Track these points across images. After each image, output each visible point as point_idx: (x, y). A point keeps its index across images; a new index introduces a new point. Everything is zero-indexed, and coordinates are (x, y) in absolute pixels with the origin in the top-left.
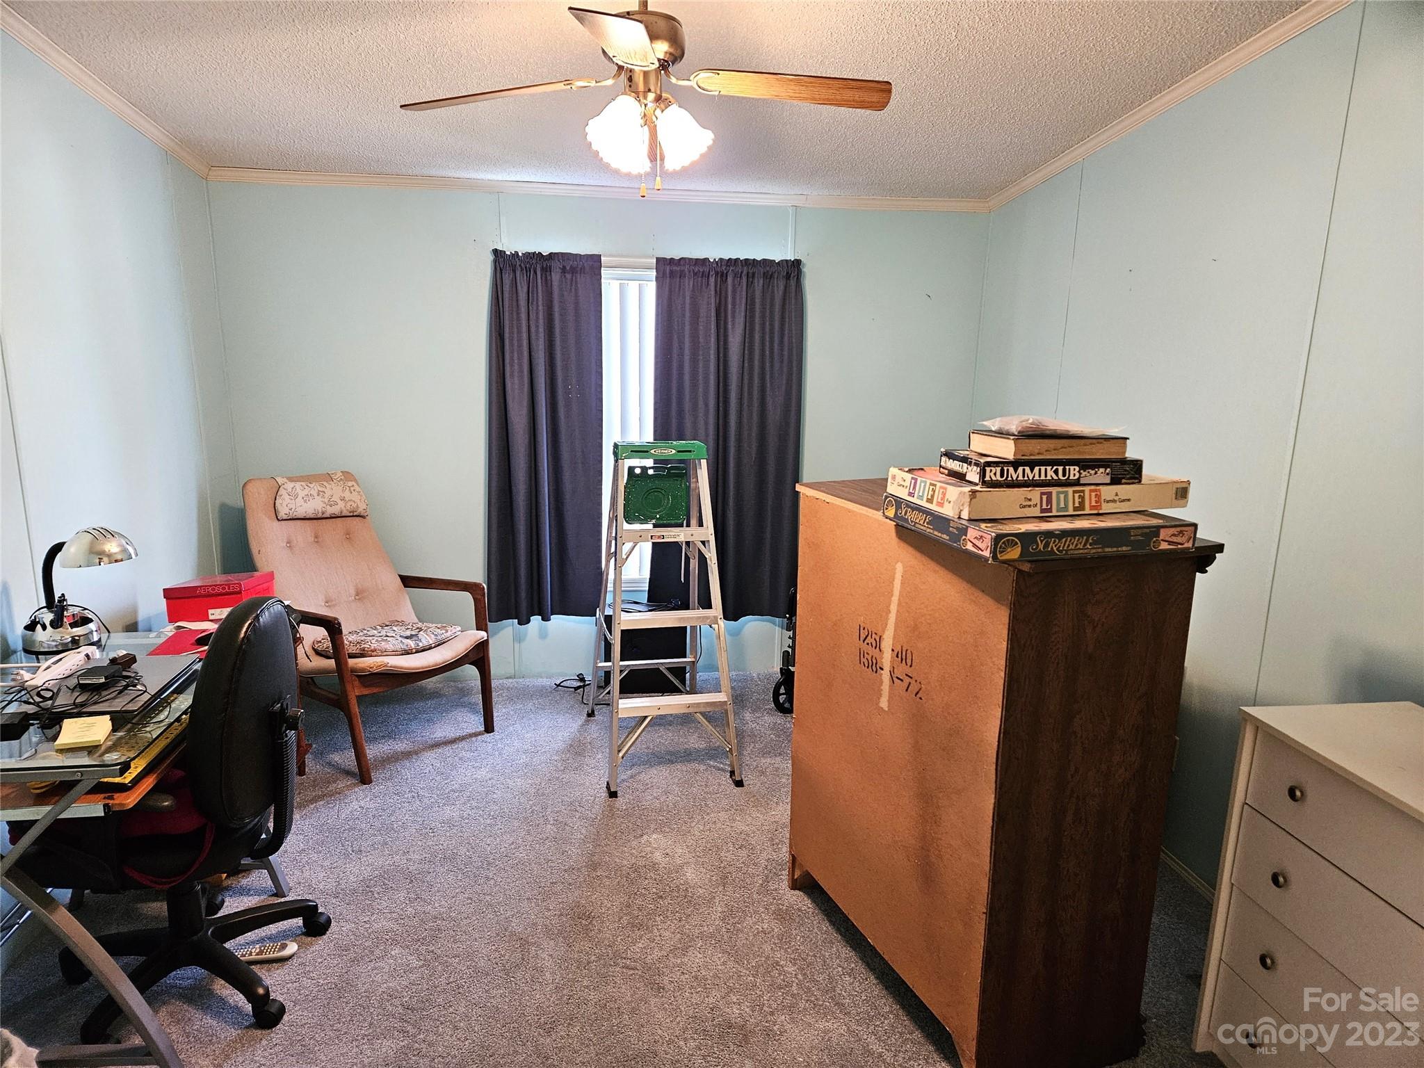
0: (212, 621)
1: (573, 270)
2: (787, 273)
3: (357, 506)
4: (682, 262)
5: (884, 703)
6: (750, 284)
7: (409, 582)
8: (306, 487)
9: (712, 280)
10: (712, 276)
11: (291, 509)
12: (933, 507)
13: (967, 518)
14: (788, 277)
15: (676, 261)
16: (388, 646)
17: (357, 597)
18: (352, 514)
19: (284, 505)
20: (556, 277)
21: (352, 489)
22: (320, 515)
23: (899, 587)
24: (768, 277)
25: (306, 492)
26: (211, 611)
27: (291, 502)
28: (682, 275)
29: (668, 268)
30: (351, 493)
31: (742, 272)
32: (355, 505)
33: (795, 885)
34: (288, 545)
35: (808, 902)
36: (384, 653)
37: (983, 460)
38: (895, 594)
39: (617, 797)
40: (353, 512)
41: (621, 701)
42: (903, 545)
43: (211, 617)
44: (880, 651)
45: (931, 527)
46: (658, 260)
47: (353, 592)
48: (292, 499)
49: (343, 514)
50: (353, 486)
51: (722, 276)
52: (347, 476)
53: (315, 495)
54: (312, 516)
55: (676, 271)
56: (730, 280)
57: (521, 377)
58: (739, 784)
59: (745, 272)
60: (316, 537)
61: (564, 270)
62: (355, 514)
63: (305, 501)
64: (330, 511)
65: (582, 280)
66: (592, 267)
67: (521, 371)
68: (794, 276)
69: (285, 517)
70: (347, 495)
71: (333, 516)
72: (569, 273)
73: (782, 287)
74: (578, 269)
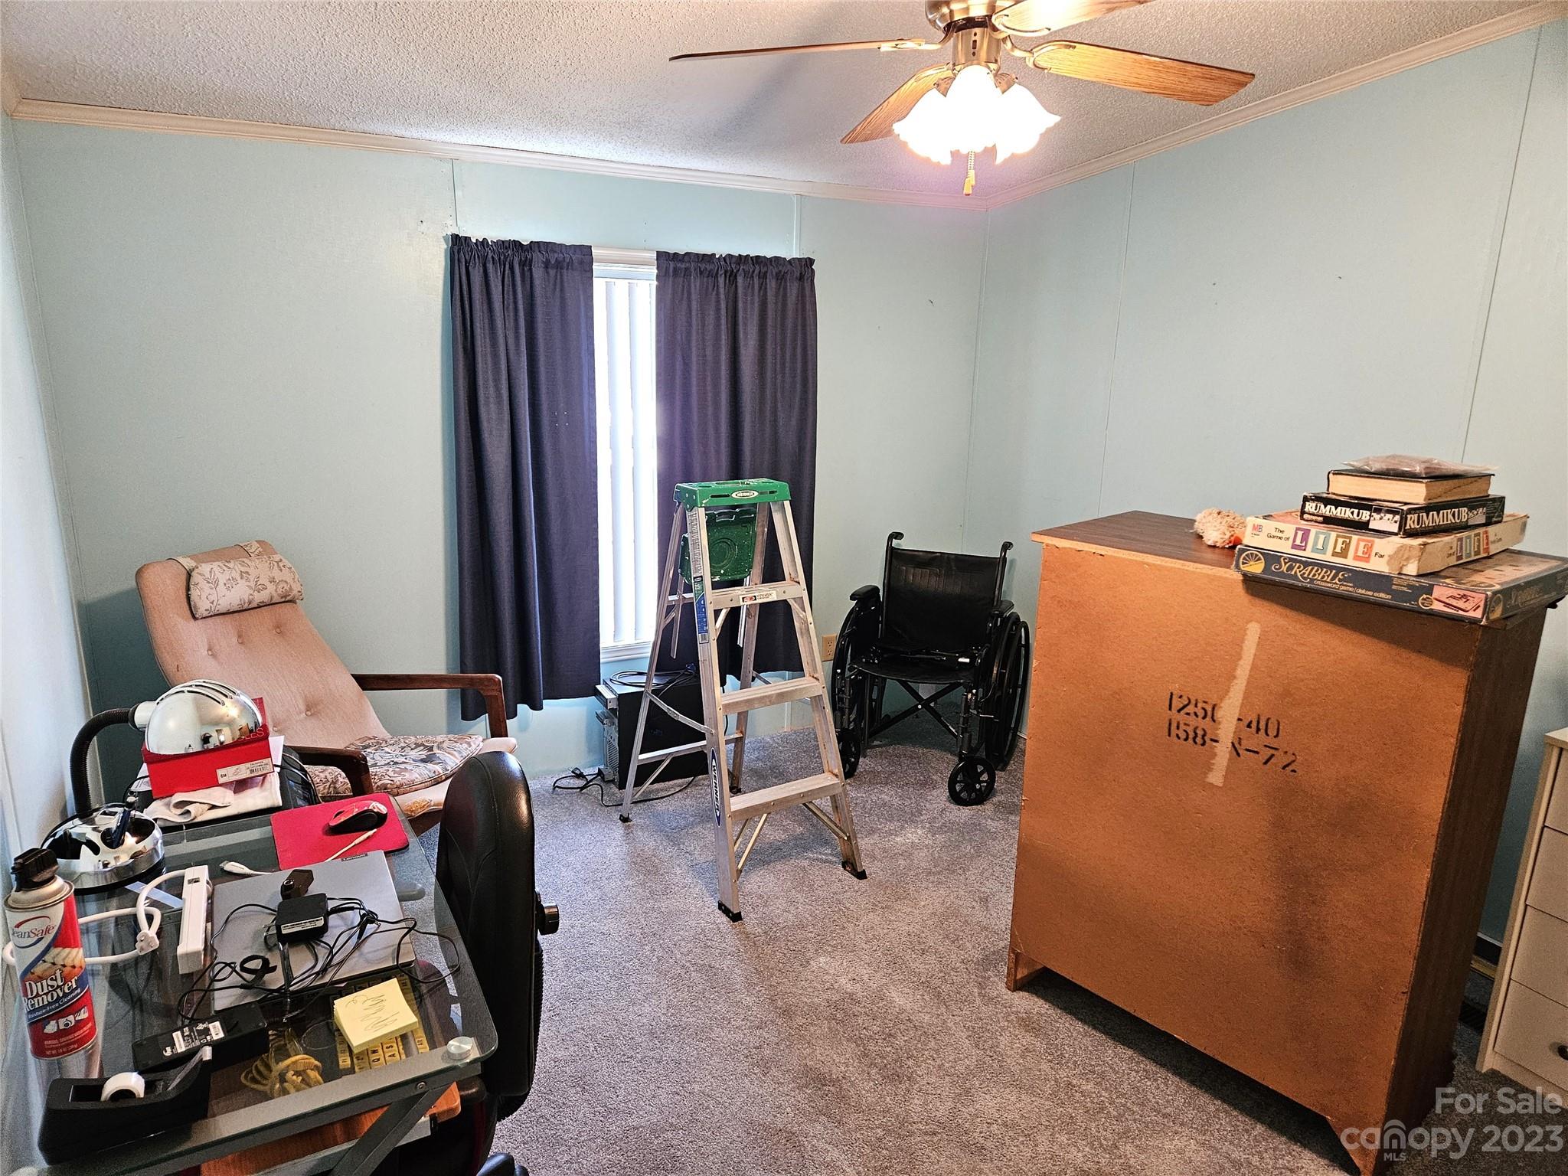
0: (221, 785)
1: (559, 265)
2: (801, 274)
3: (291, 588)
4: (686, 258)
5: (1216, 778)
6: (763, 287)
7: (366, 682)
8: (225, 568)
9: (721, 280)
10: (721, 275)
11: (212, 603)
12: (1349, 562)
13: (1415, 574)
14: (801, 278)
15: (680, 258)
16: (413, 777)
17: (309, 713)
18: (283, 600)
19: (204, 597)
20: (538, 273)
21: (281, 564)
22: (246, 606)
23: (1253, 651)
24: (780, 278)
25: (227, 575)
26: (220, 772)
27: (211, 591)
28: (687, 272)
29: (672, 265)
30: (281, 570)
31: (753, 272)
32: (287, 587)
33: (1017, 986)
34: (210, 653)
35: (1041, 1002)
36: (412, 787)
37: (1405, 508)
38: (1244, 657)
39: (741, 919)
40: (285, 597)
41: (733, 800)
42: (1258, 601)
43: (221, 780)
44: (1214, 721)
45: (1351, 585)
46: (661, 255)
47: (302, 707)
48: (212, 589)
49: (273, 601)
50: (281, 560)
51: (732, 277)
52: (266, 549)
53: (239, 578)
54: (236, 608)
55: (680, 269)
56: (740, 280)
57: (499, 403)
58: (862, 876)
59: (756, 272)
60: (240, 636)
61: (547, 265)
62: (288, 598)
63: (228, 589)
64: (260, 597)
65: (571, 277)
66: (581, 263)
67: (499, 395)
68: (807, 279)
69: (206, 614)
70: (276, 573)
71: (261, 605)
72: (552, 268)
73: (795, 292)
74: (565, 265)
